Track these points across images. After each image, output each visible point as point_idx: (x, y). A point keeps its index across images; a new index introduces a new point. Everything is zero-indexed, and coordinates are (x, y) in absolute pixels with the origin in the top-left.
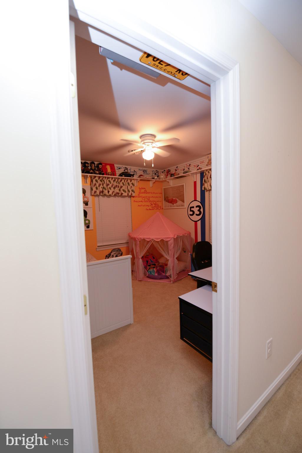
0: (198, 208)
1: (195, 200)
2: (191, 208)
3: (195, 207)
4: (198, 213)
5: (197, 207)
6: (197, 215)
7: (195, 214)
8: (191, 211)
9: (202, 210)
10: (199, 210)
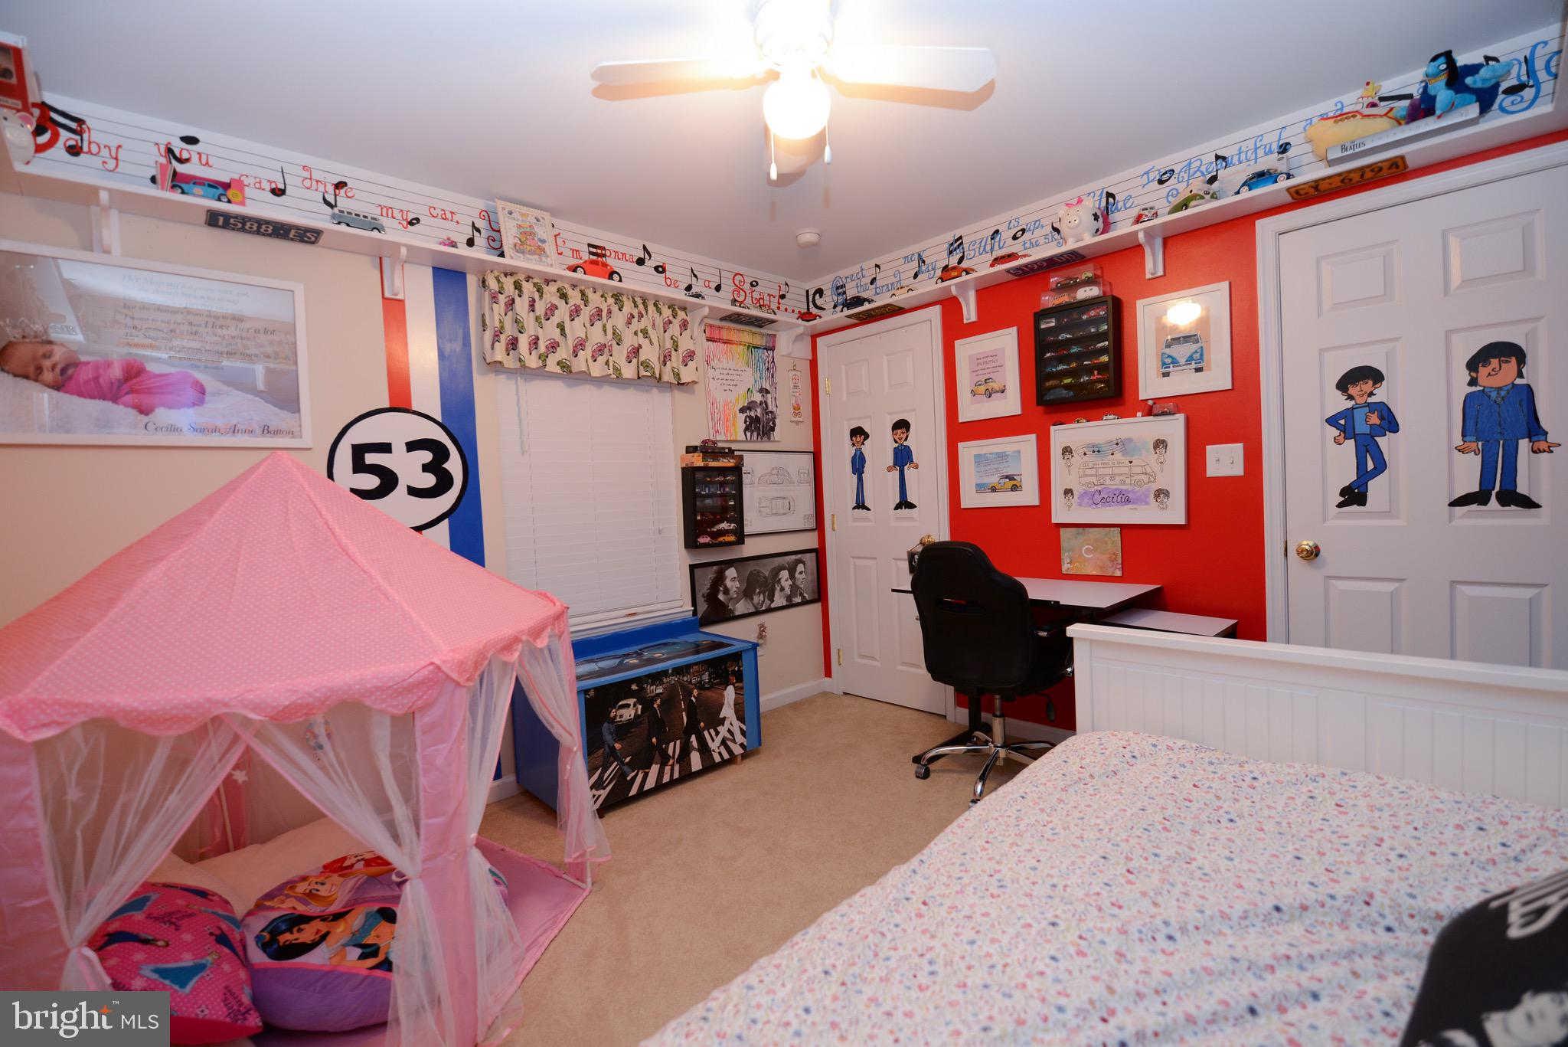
0: (426, 456)
1: (400, 404)
2: (359, 451)
3: (399, 448)
4: (429, 480)
5: (412, 446)
6: (413, 491)
7: (401, 490)
8: (359, 466)
9: (454, 465)
10: (435, 467)
